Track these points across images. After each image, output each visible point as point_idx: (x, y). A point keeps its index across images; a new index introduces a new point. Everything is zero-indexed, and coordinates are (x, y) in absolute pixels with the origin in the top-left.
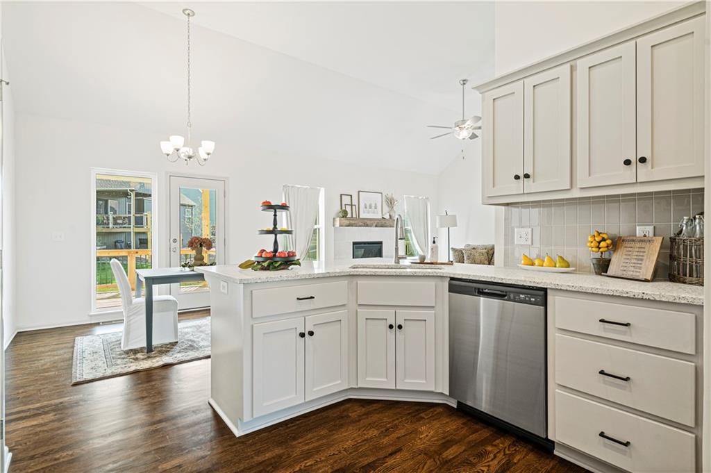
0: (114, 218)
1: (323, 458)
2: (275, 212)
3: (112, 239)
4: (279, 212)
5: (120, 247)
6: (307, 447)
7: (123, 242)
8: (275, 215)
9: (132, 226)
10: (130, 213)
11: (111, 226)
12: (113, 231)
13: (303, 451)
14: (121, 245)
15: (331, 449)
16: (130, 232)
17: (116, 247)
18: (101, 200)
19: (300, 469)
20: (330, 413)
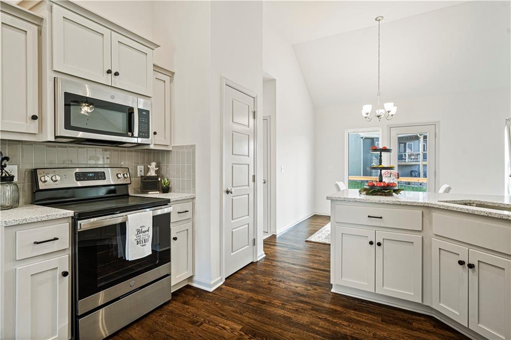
0: (409, 155)
1: (354, 327)
2: (381, 154)
3: (408, 170)
4: (383, 154)
5: (414, 175)
6: (355, 317)
7: (416, 172)
8: (381, 156)
9: (421, 160)
10: (419, 151)
11: (407, 160)
12: (408, 164)
13: (350, 317)
14: (415, 174)
15: (367, 328)
16: (420, 165)
17: (411, 176)
18: (402, 143)
19: (336, 322)
20: (400, 314)
